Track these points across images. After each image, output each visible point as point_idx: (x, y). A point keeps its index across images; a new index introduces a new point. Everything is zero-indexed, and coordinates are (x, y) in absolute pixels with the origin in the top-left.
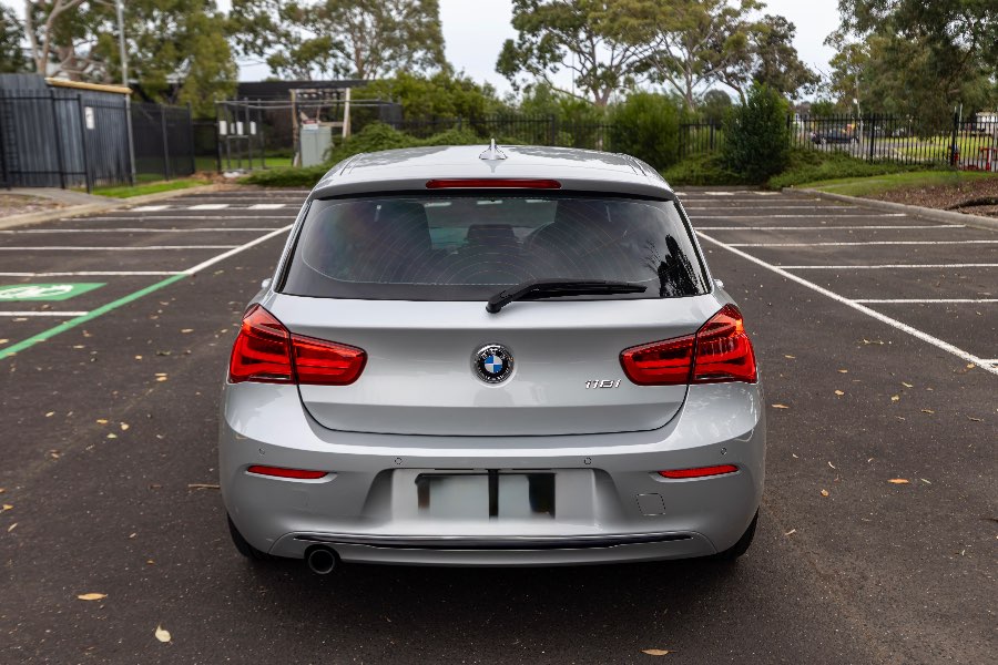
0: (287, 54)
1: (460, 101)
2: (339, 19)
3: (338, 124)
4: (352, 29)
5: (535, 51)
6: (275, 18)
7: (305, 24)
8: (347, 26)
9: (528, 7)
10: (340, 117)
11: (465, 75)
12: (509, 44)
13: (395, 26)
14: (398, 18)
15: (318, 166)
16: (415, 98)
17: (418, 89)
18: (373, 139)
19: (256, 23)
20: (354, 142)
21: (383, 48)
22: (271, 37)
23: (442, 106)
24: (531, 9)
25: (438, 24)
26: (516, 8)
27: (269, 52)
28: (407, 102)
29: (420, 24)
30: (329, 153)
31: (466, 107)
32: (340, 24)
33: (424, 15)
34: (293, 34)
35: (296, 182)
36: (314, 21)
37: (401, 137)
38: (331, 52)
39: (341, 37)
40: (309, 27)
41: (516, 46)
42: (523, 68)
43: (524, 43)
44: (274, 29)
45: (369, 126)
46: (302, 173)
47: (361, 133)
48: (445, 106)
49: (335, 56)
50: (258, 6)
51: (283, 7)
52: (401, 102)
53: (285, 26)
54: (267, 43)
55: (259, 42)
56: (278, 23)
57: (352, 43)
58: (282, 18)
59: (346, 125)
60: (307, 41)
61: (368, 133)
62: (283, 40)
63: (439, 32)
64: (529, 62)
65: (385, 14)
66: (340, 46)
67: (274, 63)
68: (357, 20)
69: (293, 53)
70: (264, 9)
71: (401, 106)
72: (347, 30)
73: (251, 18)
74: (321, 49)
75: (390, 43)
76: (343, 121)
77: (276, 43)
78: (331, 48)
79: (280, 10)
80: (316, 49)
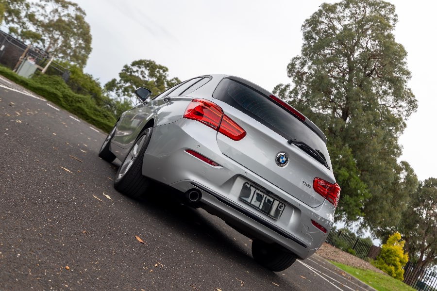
0: (19, 31)
1: (92, 88)
2: (50, 32)
3: (41, 68)
4: (52, 38)
5: (123, 89)
6: (23, 14)
7: (34, 24)
8: (51, 36)
9: (128, 72)
10: (43, 66)
11: (98, 81)
12: (114, 80)
13: (70, 48)
14: (73, 46)
15: (25, 78)
16: (77, 77)
17: (79, 75)
18: (55, 81)
19: (13, 11)
20: (46, 78)
21: (60, 53)
22: (15, 20)
23: (85, 86)
24: (129, 74)
25: (87, 57)
26: (124, 70)
27: (11, 25)
28: (73, 77)
29: (80, 53)
30: (32, 76)
31: (93, 92)
32: (49, 34)
33: (83, 51)
34: (26, 25)
35: (12, 78)
36: (39, 26)
37: (66, 87)
38: (39, 41)
39: (45, 38)
40: (35, 27)
41: (116, 82)
42: (115, 92)
43: (120, 83)
44: (19, 18)
45: (56, 76)
46: (17, 77)
47: (51, 76)
48: (86, 87)
49: (38, 43)
50: (19, 6)
51: (29, 13)
52: (70, 75)
53: (25, 20)
54: (13, 21)
55: (10, 19)
56: (23, 17)
57: (48, 43)
58: (26, 16)
59: (44, 70)
60: (30, 31)
61: (54, 78)
62: (21, 24)
63: (86, 60)
64: (118, 91)
65: (68, 41)
66: (43, 41)
67: (11, 29)
68: (56, 37)
69: (22, 32)
70: (20, 9)
71: (70, 77)
72: (50, 37)
73: (12, 8)
74: (36, 37)
75: (64, 52)
76: (44, 68)
77: (17, 23)
78: (39, 39)
79: (27, 13)
80: (33, 36)
